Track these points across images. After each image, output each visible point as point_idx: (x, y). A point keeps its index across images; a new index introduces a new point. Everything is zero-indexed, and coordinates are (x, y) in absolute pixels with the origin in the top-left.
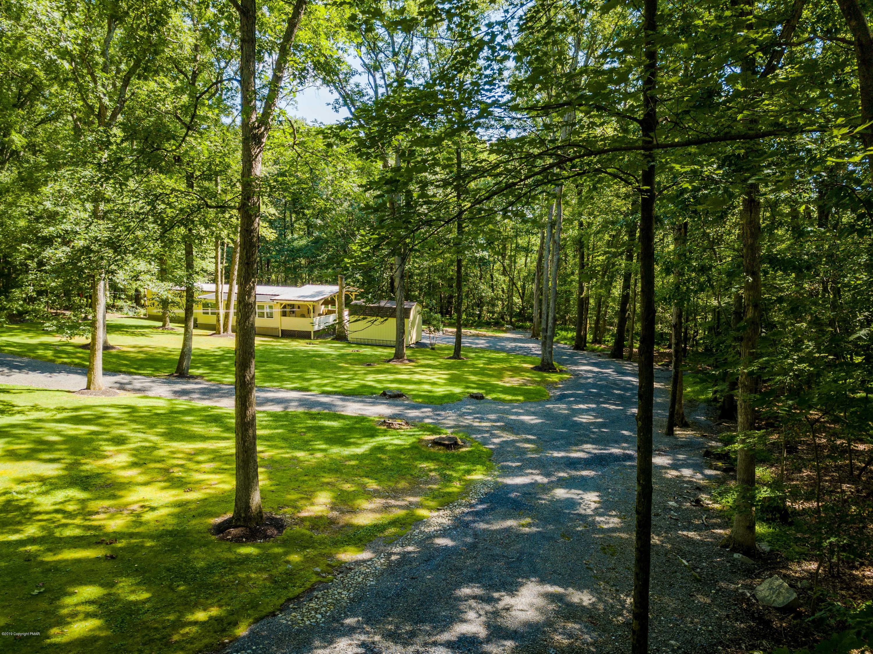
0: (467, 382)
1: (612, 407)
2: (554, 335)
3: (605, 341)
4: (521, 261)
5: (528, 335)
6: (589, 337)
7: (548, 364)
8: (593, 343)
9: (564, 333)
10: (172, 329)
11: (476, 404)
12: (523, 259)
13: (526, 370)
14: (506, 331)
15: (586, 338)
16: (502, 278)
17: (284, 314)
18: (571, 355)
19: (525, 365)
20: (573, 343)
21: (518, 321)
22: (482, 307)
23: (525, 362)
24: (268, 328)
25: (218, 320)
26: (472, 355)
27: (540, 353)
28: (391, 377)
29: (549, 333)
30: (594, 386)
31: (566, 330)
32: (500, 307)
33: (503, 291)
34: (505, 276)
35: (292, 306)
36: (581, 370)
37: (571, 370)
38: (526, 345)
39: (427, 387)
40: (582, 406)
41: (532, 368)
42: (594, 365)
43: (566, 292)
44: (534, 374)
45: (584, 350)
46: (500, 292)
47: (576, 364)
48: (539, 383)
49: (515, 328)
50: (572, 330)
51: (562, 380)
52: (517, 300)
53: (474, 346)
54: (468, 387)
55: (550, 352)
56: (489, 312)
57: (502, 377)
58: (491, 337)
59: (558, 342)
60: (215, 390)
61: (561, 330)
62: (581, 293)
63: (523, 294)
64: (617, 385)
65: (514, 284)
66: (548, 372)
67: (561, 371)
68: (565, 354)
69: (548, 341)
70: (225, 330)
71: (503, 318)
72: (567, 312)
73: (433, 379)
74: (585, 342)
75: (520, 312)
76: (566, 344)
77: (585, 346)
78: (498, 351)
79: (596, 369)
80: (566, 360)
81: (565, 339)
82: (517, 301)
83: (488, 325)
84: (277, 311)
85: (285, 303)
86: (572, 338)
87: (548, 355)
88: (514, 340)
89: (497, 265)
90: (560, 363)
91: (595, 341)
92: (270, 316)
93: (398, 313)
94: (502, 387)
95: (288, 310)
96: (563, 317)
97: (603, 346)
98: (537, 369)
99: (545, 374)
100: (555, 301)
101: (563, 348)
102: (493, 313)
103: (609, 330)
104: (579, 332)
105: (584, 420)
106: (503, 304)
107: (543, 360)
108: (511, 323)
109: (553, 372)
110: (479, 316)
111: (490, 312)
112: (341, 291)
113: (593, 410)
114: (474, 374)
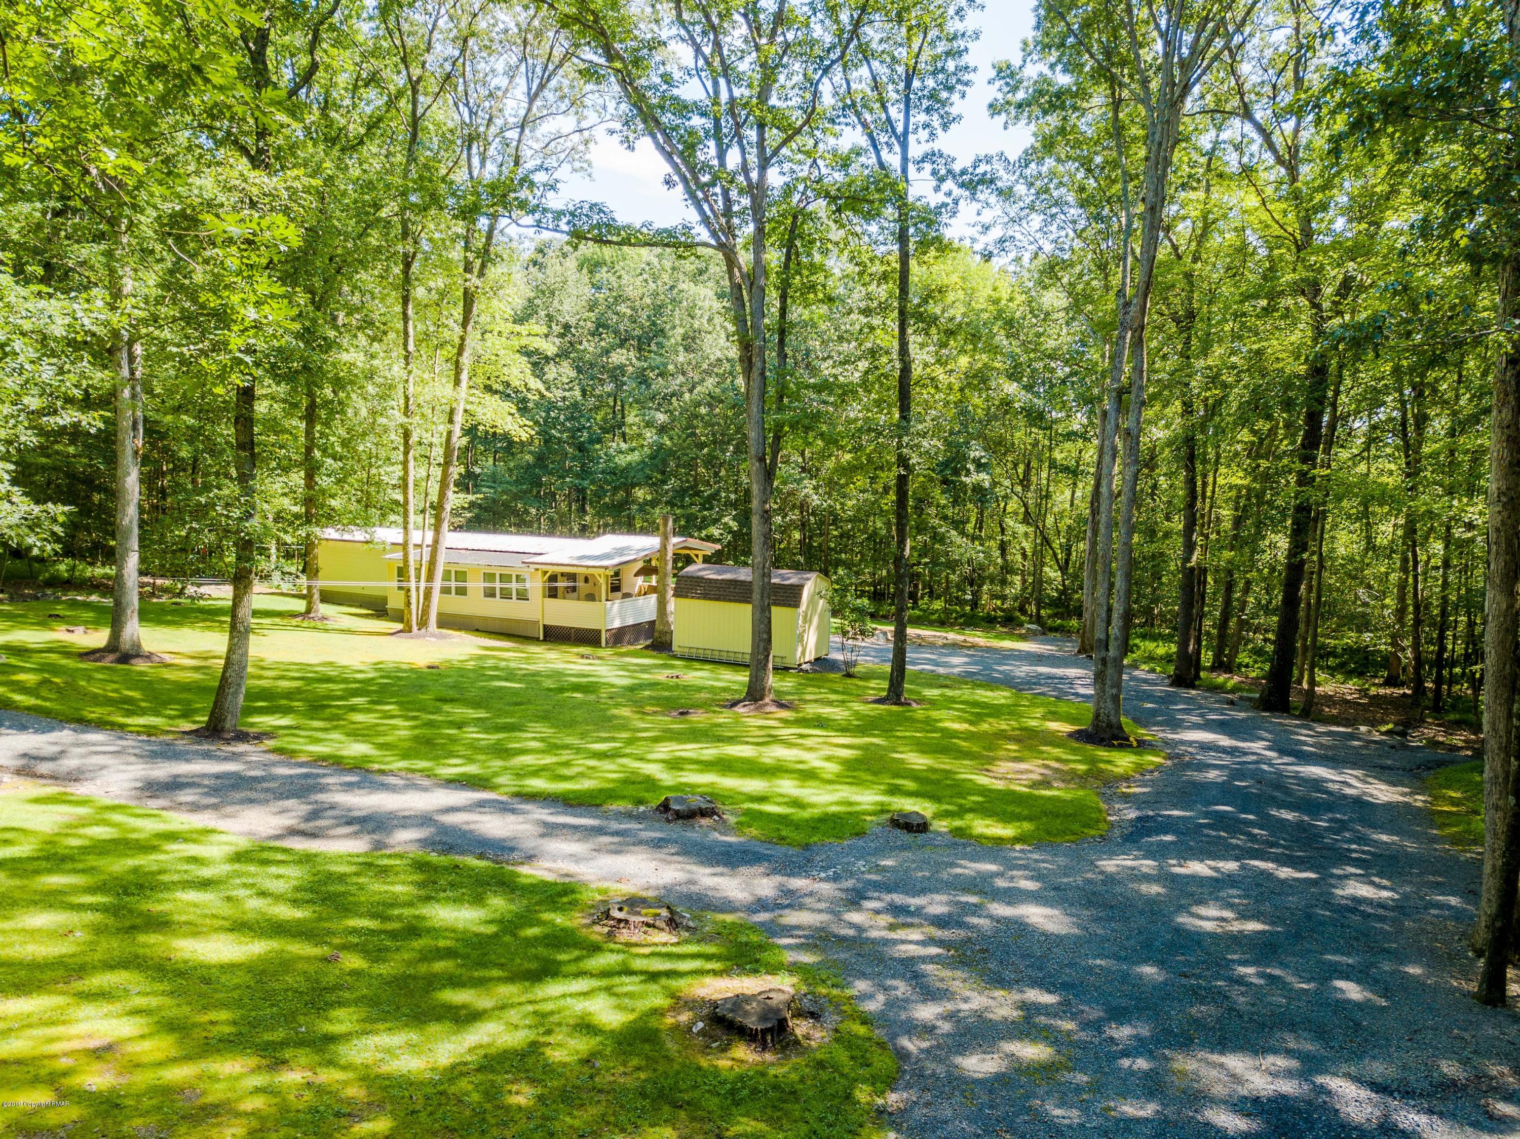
0: (897, 775)
1: (1285, 873)
2: (1126, 648)
3: (1240, 665)
4: (1062, 497)
5: (1071, 647)
6: (1207, 657)
7: (1110, 725)
8: (1213, 669)
9: (1150, 645)
10: (324, 618)
11: (904, 848)
12: (1068, 493)
13: (1052, 739)
14: (1023, 638)
15: (1199, 659)
16: (1022, 529)
17: (553, 593)
18: (1167, 699)
19: (1053, 726)
20: (1171, 669)
21: (1055, 615)
22: (980, 586)
23: (1054, 716)
24: (518, 621)
25: (409, 604)
26: (932, 693)
27: (1091, 691)
28: (710, 752)
29: (1112, 653)
30: (1226, 792)
31: (1154, 638)
32: (1018, 585)
33: (1024, 556)
34: (1028, 524)
35: (572, 577)
36: (1190, 743)
37: (1166, 743)
38: (1059, 672)
39: (788, 786)
40: (1198, 868)
41: (1071, 735)
42: (1222, 727)
43: (1153, 557)
44: (1074, 751)
45: (1194, 687)
46: (1019, 558)
47: (1176, 725)
48: (1082, 779)
49: (1046, 630)
50: (1167, 639)
51: (1141, 770)
52: (1052, 573)
53: (941, 670)
54: (894, 790)
55: (1116, 699)
56: (994, 596)
57: (992, 760)
58: (989, 649)
59: (1135, 666)
60: (255, 779)
61: (1144, 637)
62: (1187, 559)
63: (1067, 561)
64: (1287, 791)
65: (1046, 541)
66: (1110, 746)
67: (1142, 746)
68: (1149, 697)
69: (1110, 671)
70: (423, 623)
71: (1022, 610)
72: (1156, 601)
73: (814, 761)
74: (1198, 667)
75: (1059, 599)
76: (1153, 671)
77: (1198, 677)
78: (991, 683)
79: (1225, 741)
80: (1153, 713)
81: (1151, 658)
82: (1052, 575)
83: (989, 622)
84: (535, 585)
85: (551, 570)
86: (1168, 659)
87: (1110, 704)
88: (1039, 659)
89: (1013, 505)
90: (1138, 721)
91: (1219, 666)
92: (523, 596)
93: (756, 596)
94: (984, 791)
95: (561, 584)
96: (1148, 611)
97: (1237, 679)
98: (1080, 736)
99: (1102, 753)
100: (1128, 576)
101: (1146, 681)
102: (1004, 598)
103: (1249, 641)
104: (1183, 645)
105: (1209, 926)
106: (1024, 581)
107: (1097, 716)
108: (1039, 620)
109: (1121, 747)
110: (975, 604)
111: (997, 597)
112: (664, 547)
113: (1230, 880)
114: (923, 748)
